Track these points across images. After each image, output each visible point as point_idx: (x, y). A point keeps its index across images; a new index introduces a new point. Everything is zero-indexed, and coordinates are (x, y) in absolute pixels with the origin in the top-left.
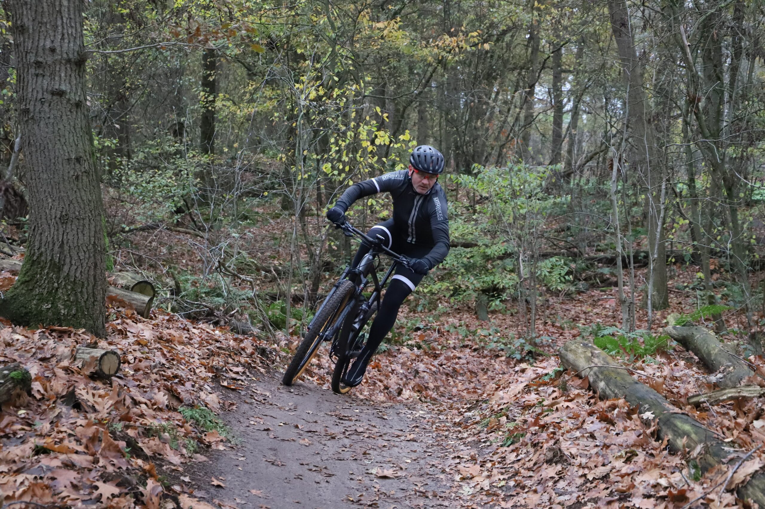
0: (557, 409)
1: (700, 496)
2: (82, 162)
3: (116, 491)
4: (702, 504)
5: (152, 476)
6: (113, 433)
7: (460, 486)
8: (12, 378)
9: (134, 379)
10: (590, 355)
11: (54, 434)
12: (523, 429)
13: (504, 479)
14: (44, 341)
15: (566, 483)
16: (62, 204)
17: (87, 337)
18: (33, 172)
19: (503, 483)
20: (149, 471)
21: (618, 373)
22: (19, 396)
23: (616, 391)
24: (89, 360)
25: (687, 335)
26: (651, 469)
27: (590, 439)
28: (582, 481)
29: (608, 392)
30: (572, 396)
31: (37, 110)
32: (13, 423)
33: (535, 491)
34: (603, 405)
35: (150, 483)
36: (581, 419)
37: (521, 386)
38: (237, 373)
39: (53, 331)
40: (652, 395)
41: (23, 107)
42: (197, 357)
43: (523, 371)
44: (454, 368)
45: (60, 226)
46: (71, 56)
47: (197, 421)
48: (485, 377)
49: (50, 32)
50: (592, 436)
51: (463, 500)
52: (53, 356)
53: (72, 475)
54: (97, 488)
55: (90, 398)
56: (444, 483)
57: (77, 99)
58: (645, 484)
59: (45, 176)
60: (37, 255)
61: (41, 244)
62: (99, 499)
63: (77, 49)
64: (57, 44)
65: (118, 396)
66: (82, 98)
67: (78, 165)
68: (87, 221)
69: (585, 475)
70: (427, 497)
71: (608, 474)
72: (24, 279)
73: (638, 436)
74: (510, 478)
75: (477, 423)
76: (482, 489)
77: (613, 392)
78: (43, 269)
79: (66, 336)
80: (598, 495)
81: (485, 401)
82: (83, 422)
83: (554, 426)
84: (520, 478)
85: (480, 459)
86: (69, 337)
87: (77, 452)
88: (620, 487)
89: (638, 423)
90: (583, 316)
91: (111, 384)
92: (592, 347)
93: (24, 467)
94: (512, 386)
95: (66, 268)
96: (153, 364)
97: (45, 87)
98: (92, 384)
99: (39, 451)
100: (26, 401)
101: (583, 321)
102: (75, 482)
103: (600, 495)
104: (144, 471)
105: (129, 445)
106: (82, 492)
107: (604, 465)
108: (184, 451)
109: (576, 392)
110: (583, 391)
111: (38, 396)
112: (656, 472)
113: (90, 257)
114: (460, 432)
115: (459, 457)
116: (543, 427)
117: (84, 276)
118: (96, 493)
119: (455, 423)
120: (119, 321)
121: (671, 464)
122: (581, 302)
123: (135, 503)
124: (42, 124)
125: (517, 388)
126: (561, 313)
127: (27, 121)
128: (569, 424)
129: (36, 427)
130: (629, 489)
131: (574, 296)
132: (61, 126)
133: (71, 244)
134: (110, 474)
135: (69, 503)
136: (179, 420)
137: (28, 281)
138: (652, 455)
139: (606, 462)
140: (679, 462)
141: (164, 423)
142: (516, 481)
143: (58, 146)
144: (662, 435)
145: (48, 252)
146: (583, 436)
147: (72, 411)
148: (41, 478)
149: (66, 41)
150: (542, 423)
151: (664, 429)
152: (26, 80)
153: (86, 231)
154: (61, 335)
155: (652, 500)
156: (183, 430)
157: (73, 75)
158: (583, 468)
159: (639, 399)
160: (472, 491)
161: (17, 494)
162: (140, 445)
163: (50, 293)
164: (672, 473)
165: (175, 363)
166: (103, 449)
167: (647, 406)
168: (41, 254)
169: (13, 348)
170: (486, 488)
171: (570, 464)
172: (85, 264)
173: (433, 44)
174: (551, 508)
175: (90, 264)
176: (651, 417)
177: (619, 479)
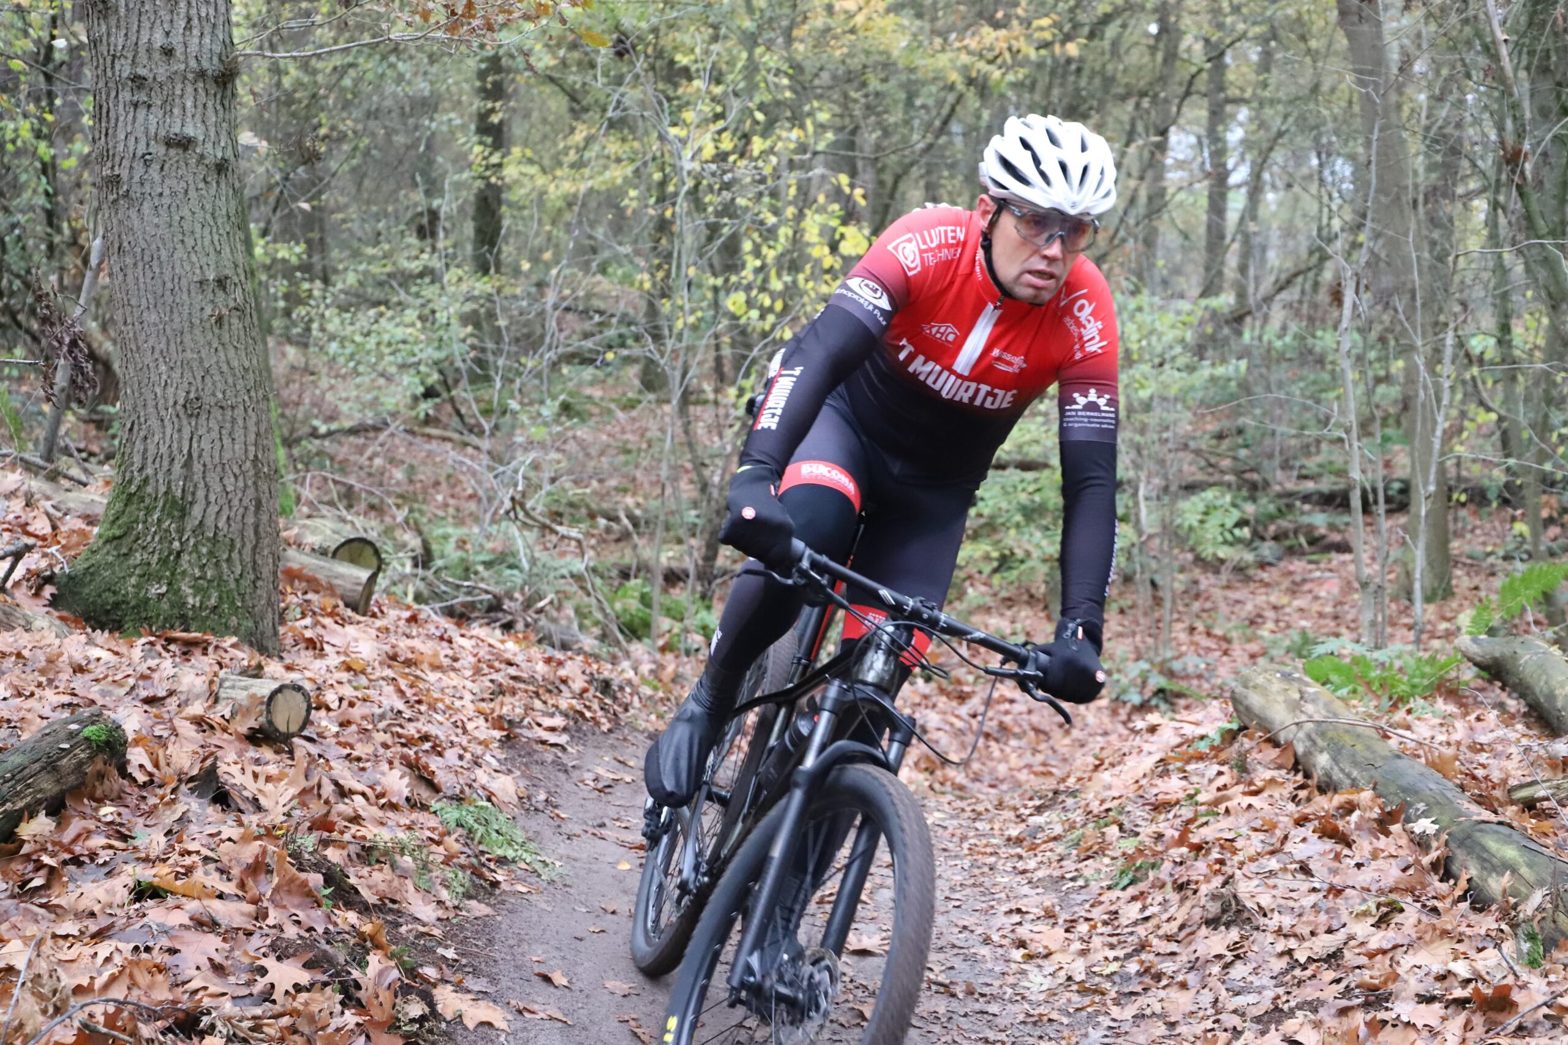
0: (1227, 811)
1: (1541, 999)
2: (230, 288)
3: (304, 977)
4: (1546, 1016)
5: (378, 946)
6: (296, 855)
7: (1023, 972)
8: (87, 739)
9: (339, 743)
10: (1297, 696)
11: (174, 857)
12: (1155, 854)
13: (1116, 959)
14: (152, 663)
15: (1250, 967)
16: (188, 375)
17: (240, 654)
18: (128, 309)
19: (1114, 967)
20: (372, 938)
21: (1359, 736)
22: (101, 776)
23: (1355, 773)
24: (245, 703)
25: (1503, 656)
26: (1432, 942)
27: (1300, 876)
28: (1283, 963)
29: (1337, 775)
30: (1260, 784)
31: (136, 179)
32: (89, 833)
33: (1184, 986)
34: (1324, 804)
35: (375, 961)
36: (1279, 833)
37: (1149, 763)
38: (552, 729)
39: (170, 641)
40: (1433, 783)
41: (106, 172)
42: (468, 697)
43: (1153, 729)
44: (1001, 723)
45: (185, 422)
46: (205, 64)
47: (470, 831)
48: (1067, 741)
49: (162, 13)
50: (1305, 869)
51: (1030, 1002)
52: (171, 693)
53: (211, 944)
54: (263, 971)
55: (247, 780)
56: (990, 966)
57: (219, 155)
58: (1421, 973)
59: (153, 317)
60: (136, 482)
61: (144, 458)
62: (267, 996)
63: (217, 49)
64: (176, 40)
65: (307, 777)
66: (229, 153)
67: (220, 294)
68: (239, 411)
69: (1289, 952)
70: (953, 995)
71: (1340, 950)
72: (110, 533)
73: (1404, 870)
74: (1128, 956)
75: (1055, 839)
76: (1069, 978)
77: (1348, 775)
78: (149, 511)
79: (197, 652)
80: (1318, 994)
81: (1073, 794)
82: (235, 832)
83: (1222, 847)
84: (1151, 957)
85: (1063, 916)
86: (205, 653)
87: (221, 896)
88: (1367, 978)
89: (1404, 841)
90: (1270, 614)
91: (291, 753)
92: (1299, 680)
93: (112, 926)
94: (1130, 762)
95: (197, 511)
96: (378, 711)
97: (152, 131)
98: (252, 753)
99: (143, 892)
100: (116, 787)
101: (1270, 625)
102: (218, 959)
103: (1322, 995)
104: (361, 936)
105: (328, 880)
106: (232, 979)
107: (1330, 931)
108: (444, 895)
109: (1268, 774)
110: (1283, 772)
111: (141, 778)
112: (1444, 948)
113: (246, 486)
114: (1020, 857)
115: (1019, 911)
116: (1197, 848)
117: (235, 527)
118: (262, 983)
119: (1009, 839)
120: (308, 621)
121: (1476, 930)
122: (1267, 585)
123: (342, 1003)
124: (147, 207)
125: (1141, 764)
126: (1224, 608)
127: (115, 201)
128: (1255, 843)
129: (136, 843)
130: (1385, 983)
131: (1251, 572)
132: (186, 212)
133: (208, 460)
134: (290, 943)
135: (207, 1002)
136: (433, 829)
137: (120, 538)
138: (1435, 910)
139: (1335, 924)
140: (1495, 926)
141: (402, 835)
142: (1142, 962)
143: (180, 253)
144: (1454, 868)
145: (160, 476)
146: (1285, 870)
147: (210, 810)
148: (148, 949)
149: (196, 32)
150: (1195, 839)
151: (1460, 855)
152: (112, 115)
153: (239, 433)
154: (189, 648)
155: (1437, 1006)
156: (441, 849)
157: (210, 104)
158: (1286, 936)
159: (1404, 790)
160: (1048, 983)
161: (99, 983)
162: (353, 880)
163: (163, 561)
164: (1480, 950)
165: (423, 708)
166: (276, 890)
167: (1421, 806)
168: (146, 481)
169: (88, 677)
170: (1078, 978)
171: (1257, 928)
172: (236, 502)
173: (957, 45)
174: (1217, 1021)
175: (246, 501)
176: (1432, 829)
177: (1363, 960)
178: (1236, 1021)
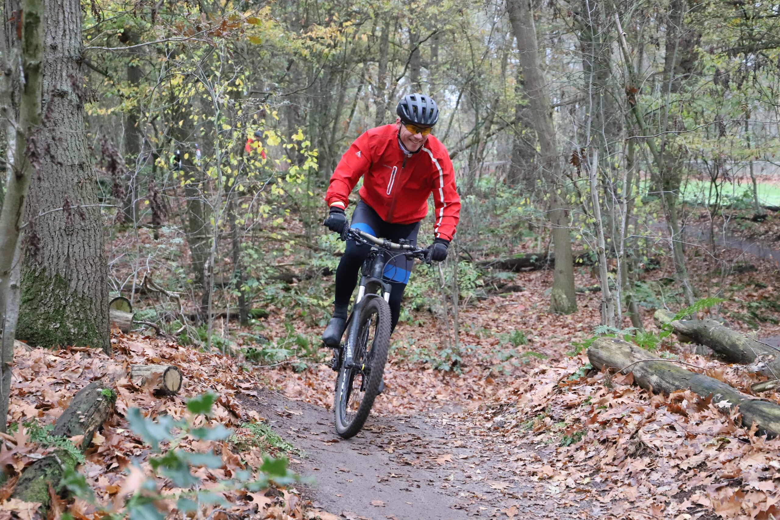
0: (611, 406)
2: (85, 168)
7: (543, 486)
8: (104, 396)
10: (628, 350)
12: (581, 428)
15: (660, 474)
19: (587, 480)
23: (677, 383)
24: (150, 377)
25: (699, 328)
26: (753, 454)
27: (670, 431)
28: (675, 471)
29: (665, 385)
30: (620, 392)
32: (123, 441)
33: (629, 485)
36: (648, 413)
37: (549, 388)
40: (720, 384)
43: (543, 372)
45: (65, 238)
46: (72, 54)
47: (260, 436)
49: (51, 28)
50: (672, 428)
51: (556, 499)
52: (104, 375)
53: (220, 487)
54: (251, 499)
56: (524, 484)
58: (754, 468)
60: (39, 271)
61: (43, 258)
63: (78, 46)
64: (58, 41)
67: (81, 171)
68: (92, 232)
70: (517, 498)
71: (704, 463)
72: (26, 297)
73: (722, 424)
74: (592, 475)
75: (516, 426)
76: (567, 487)
77: (673, 385)
78: (47, 285)
80: (701, 483)
81: (511, 405)
83: (618, 422)
84: (606, 474)
85: (545, 460)
88: (726, 473)
89: (715, 411)
90: (492, 323)
92: (624, 343)
94: (538, 387)
95: (73, 284)
97: (46, 88)
100: (117, 420)
101: (495, 329)
102: (227, 494)
103: (704, 483)
106: (237, 503)
107: (695, 455)
109: (624, 388)
110: (631, 386)
112: (761, 456)
113: (97, 271)
114: (504, 436)
115: (521, 460)
116: (605, 424)
117: (92, 292)
119: (489, 429)
121: (773, 447)
122: (485, 309)
125: (544, 389)
126: (469, 322)
128: (636, 418)
130: (737, 474)
131: (476, 303)
132: (63, 130)
133: (78, 258)
137: (32, 300)
138: (746, 441)
139: (697, 451)
142: (602, 477)
143: (60, 151)
144: (747, 422)
146: (662, 428)
149: (68, 37)
150: (599, 420)
151: (749, 415)
153: (92, 243)
155: (770, 482)
158: (673, 458)
159: (707, 389)
160: (558, 490)
163: (57, 311)
167: (719, 395)
168: (44, 270)
169: (56, 369)
170: (573, 486)
171: (657, 456)
172: (92, 279)
173: (304, 35)
174: (655, 499)
175: (97, 278)
176: (728, 405)
177: (719, 465)
178: (664, 498)
